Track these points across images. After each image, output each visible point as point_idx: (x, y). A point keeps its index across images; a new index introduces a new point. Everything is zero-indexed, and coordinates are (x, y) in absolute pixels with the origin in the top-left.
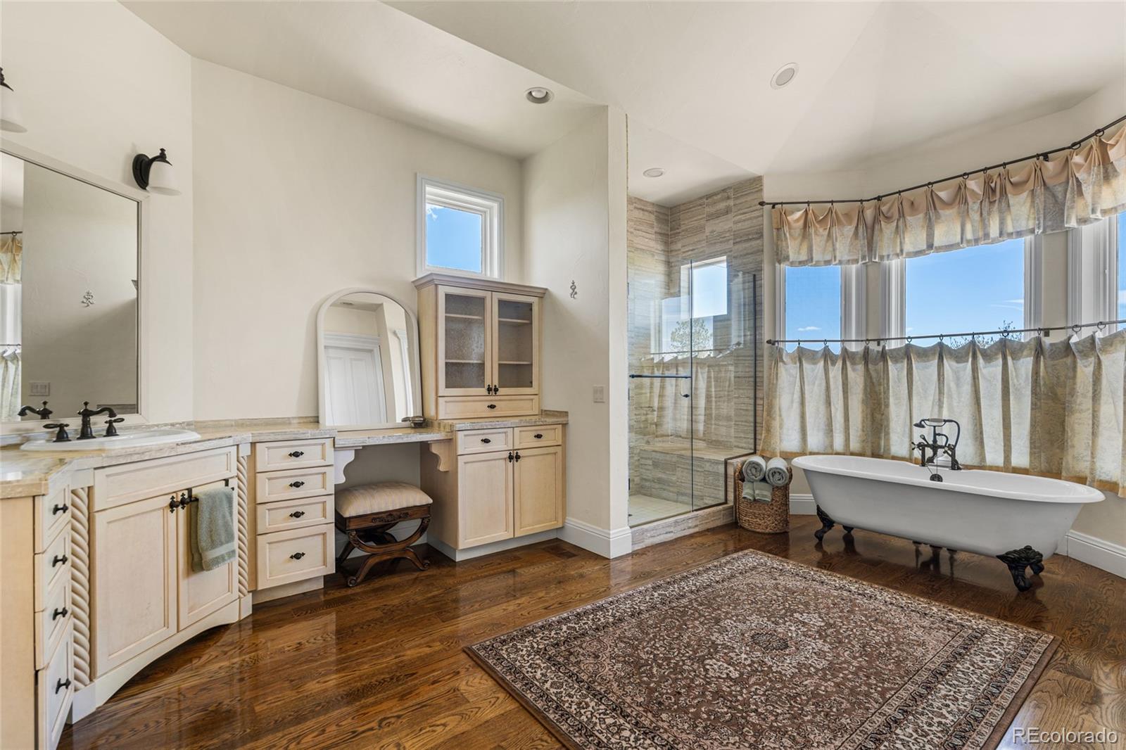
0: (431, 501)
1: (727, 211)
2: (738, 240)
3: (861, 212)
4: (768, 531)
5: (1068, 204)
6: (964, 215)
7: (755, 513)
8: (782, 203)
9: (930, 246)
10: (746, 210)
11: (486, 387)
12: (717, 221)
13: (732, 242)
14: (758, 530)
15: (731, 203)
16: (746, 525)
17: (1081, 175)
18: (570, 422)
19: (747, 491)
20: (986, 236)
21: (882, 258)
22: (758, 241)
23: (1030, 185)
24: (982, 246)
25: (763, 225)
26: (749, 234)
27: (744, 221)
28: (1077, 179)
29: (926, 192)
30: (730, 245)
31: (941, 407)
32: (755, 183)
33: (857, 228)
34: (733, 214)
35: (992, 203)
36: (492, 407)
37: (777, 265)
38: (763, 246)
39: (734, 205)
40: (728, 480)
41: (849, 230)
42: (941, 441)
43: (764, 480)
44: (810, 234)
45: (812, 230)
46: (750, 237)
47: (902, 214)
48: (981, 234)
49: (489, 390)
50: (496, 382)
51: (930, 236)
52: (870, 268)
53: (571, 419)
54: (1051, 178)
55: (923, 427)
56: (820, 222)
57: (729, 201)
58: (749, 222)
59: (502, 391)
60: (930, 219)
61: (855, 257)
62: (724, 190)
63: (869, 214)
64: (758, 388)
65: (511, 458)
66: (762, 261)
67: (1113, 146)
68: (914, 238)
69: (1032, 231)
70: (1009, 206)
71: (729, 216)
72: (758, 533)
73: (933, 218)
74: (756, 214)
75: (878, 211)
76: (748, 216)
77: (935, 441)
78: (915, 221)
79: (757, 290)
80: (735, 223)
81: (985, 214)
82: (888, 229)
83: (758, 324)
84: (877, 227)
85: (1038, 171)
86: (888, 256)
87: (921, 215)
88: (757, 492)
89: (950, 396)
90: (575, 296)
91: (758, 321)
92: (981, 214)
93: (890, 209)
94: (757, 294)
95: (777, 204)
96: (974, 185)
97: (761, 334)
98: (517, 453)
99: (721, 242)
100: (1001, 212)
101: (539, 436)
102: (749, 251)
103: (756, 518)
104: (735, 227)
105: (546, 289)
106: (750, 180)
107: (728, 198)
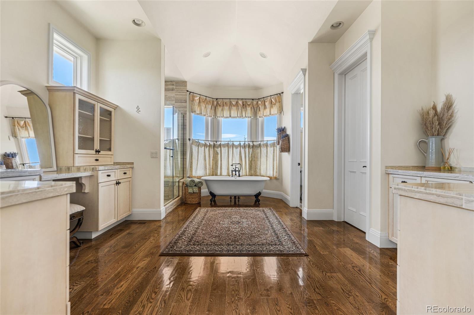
0: (84, 208)
1: (173, 90)
2: (177, 101)
3: (213, 102)
4: (197, 202)
5: (258, 112)
6: (238, 109)
7: (192, 197)
8: (193, 93)
9: (230, 116)
10: (180, 91)
11: (95, 150)
12: (168, 92)
13: (174, 101)
14: (194, 203)
15: (174, 87)
16: (189, 202)
17: (260, 106)
18: (134, 167)
19: (190, 190)
20: (242, 116)
21: (218, 117)
22: (185, 104)
23: (251, 106)
24: (241, 119)
25: (186, 98)
26: (181, 100)
27: (179, 95)
28: (259, 107)
29: (229, 101)
30: (174, 102)
31: (233, 161)
32: (184, 83)
33: (212, 106)
34: (175, 91)
35: (243, 108)
36: (97, 160)
37: (191, 113)
38: (187, 105)
39: (176, 88)
40: (180, 188)
41: (210, 106)
42: (237, 169)
43: (195, 186)
44: (201, 105)
45: (201, 104)
46: (182, 101)
47: (223, 106)
48: (241, 115)
49: (96, 151)
50: (98, 148)
51: (230, 113)
52: (214, 119)
53: (135, 165)
54: (255, 105)
55: (233, 166)
56: (203, 102)
57: (173, 86)
58: (182, 96)
59: (102, 152)
60: (230, 109)
61: (211, 115)
62: (171, 81)
63: (215, 103)
64: (184, 155)
65: (117, 183)
66: (186, 111)
67: (266, 102)
68: (226, 113)
69: (251, 117)
70: (247, 110)
71: (173, 91)
72: (194, 204)
73: (231, 109)
74: (184, 94)
75: (217, 103)
76: (181, 94)
77: (236, 169)
78: (226, 108)
79: (185, 120)
80: (176, 95)
81: (242, 110)
82: (219, 109)
83: (185, 133)
84: (217, 107)
85: (252, 103)
86: (220, 117)
87: (228, 107)
88: (194, 190)
89: (235, 158)
90: (139, 112)
91: (185, 131)
92: (241, 110)
93: (221, 103)
94: (185, 122)
95: (191, 92)
96: (240, 102)
97: (186, 136)
98: (119, 181)
99: (170, 100)
100: (245, 111)
101: (125, 173)
102: (182, 106)
103: (193, 199)
104: (176, 96)
105: (118, 106)
106: (182, 81)
107: (173, 85)
